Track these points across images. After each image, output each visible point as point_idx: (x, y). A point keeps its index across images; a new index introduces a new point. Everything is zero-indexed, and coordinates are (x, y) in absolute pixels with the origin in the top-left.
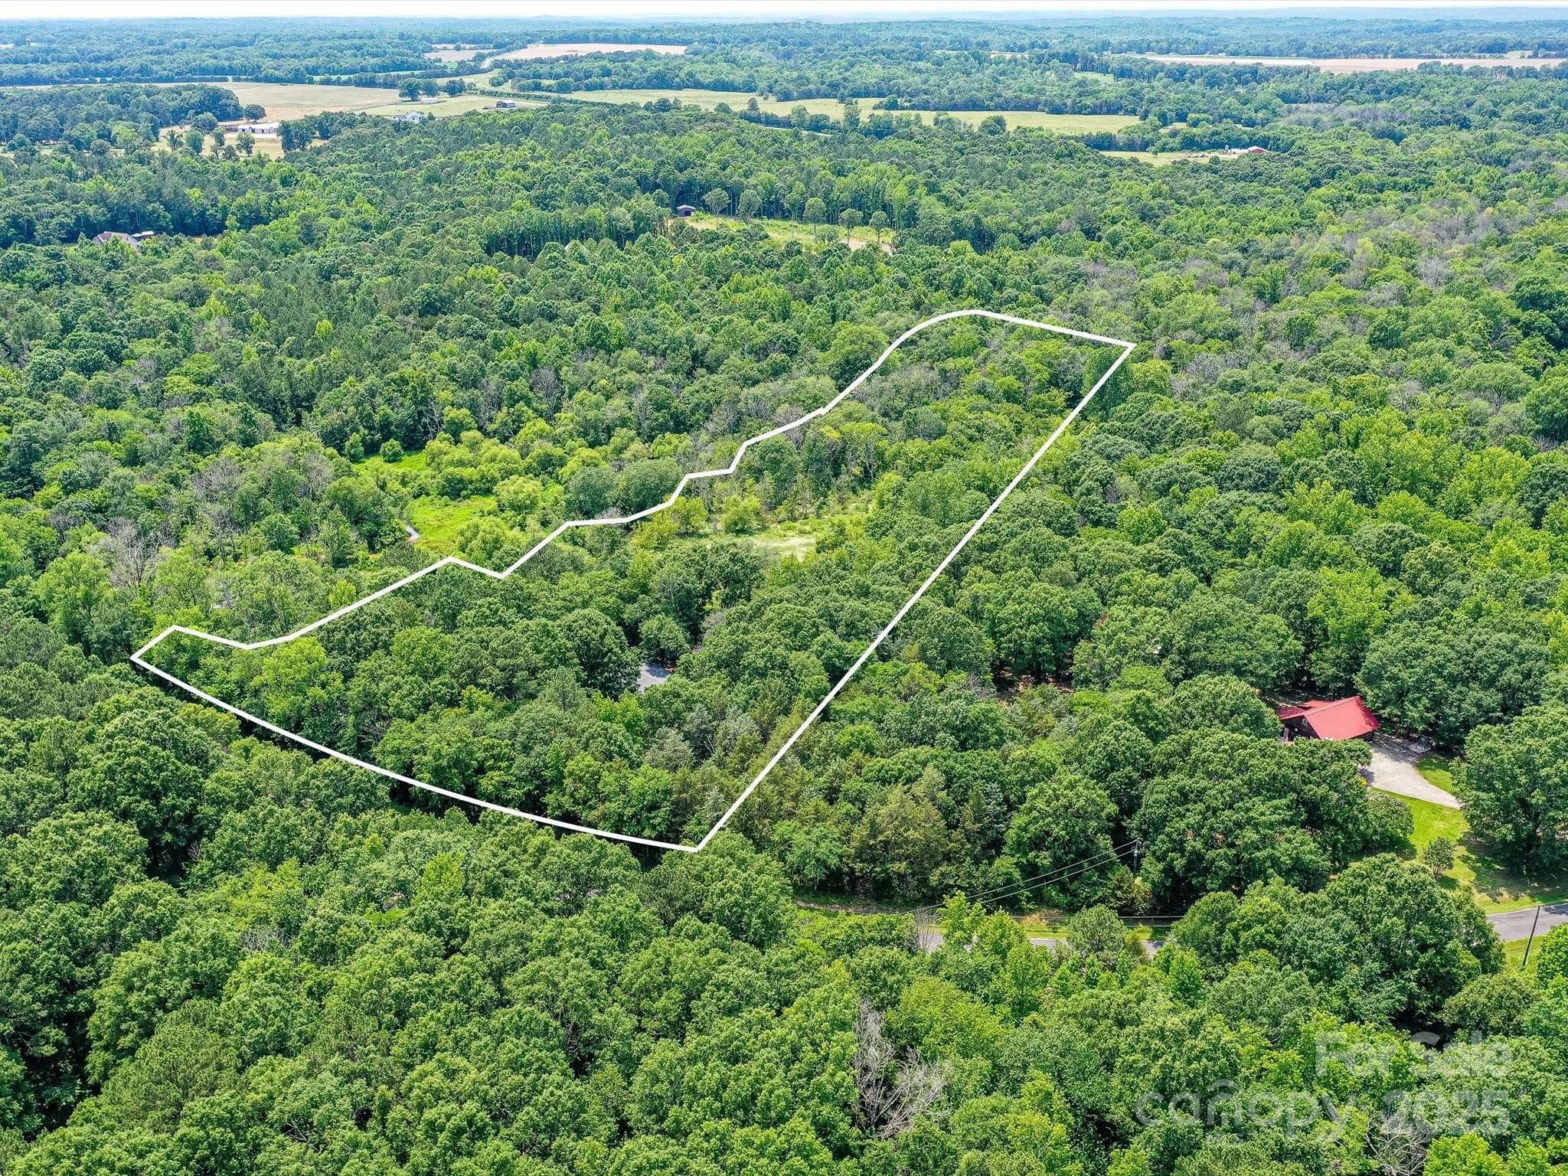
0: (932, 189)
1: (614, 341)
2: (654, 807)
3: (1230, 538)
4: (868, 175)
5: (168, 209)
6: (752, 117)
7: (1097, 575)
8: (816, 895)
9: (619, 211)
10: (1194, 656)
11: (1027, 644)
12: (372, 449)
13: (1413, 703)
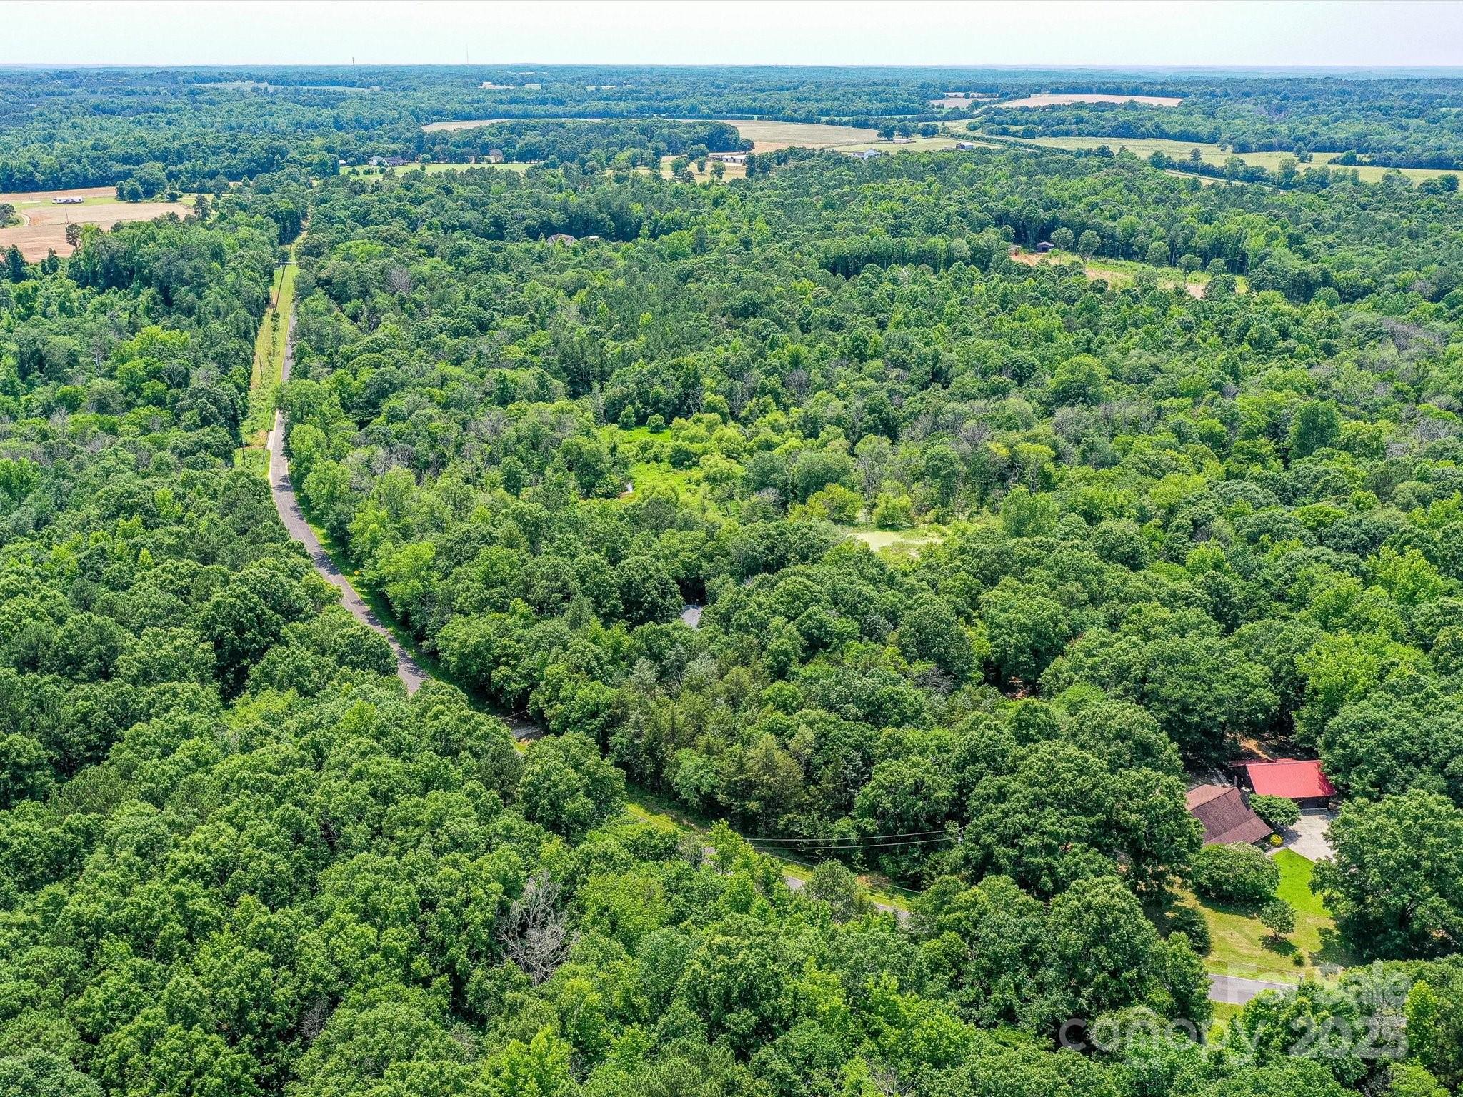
0: (1293, 241)
1: (869, 352)
2: (594, 715)
3: (1290, 592)
4: (1231, 223)
5: (613, 218)
6: (1159, 162)
7: (1116, 601)
8: (700, 818)
9: (958, 242)
10: (1148, 687)
11: (1011, 651)
12: (641, 420)
13: (1359, 774)
